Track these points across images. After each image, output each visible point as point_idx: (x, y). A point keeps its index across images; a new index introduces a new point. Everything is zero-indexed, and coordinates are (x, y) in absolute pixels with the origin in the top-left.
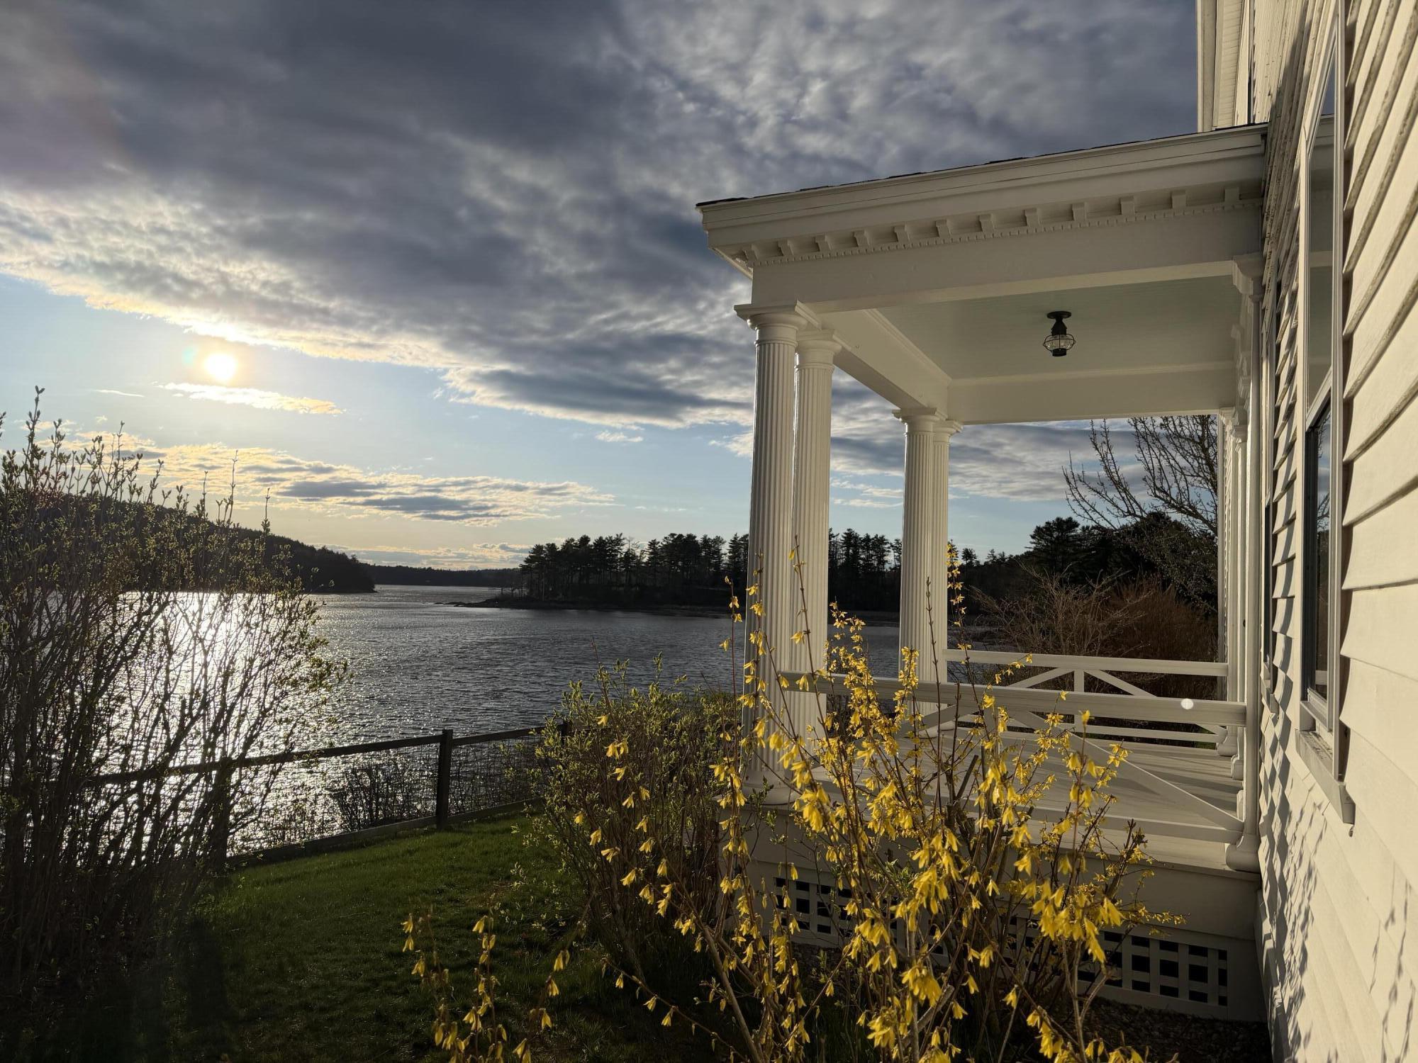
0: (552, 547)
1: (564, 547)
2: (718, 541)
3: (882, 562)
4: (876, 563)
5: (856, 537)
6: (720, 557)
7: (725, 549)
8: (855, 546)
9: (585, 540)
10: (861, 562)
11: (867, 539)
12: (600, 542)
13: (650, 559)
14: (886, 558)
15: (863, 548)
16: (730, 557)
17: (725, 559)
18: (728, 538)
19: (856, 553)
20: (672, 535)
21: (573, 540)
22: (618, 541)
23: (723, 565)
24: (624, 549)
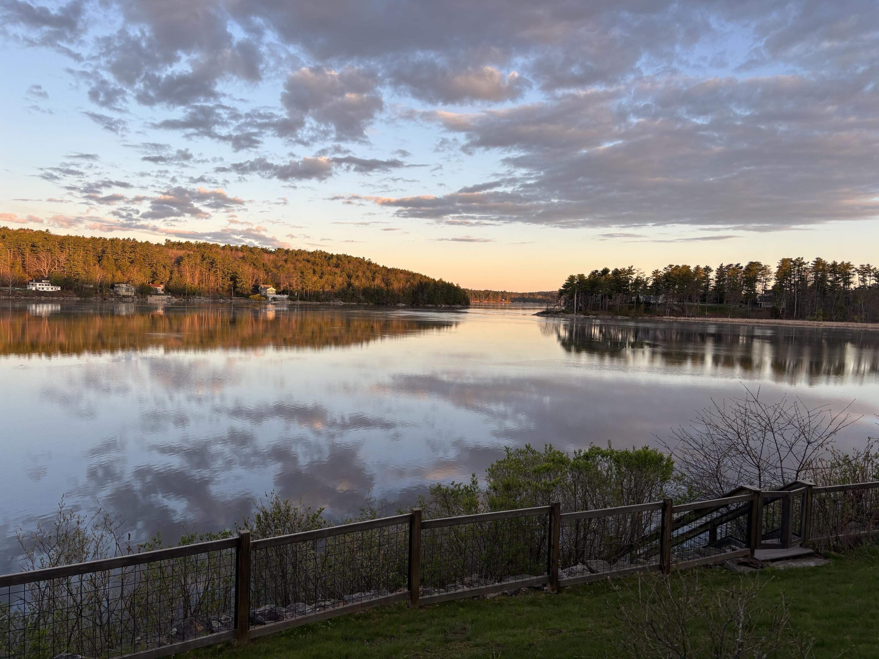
0: (581, 276)
1: (590, 276)
2: (708, 269)
3: (847, 282)
4: (842, 284)
5: (824, 264)
6: (709, 280)
7: (713, 275)
8: (823, 270)
9: (606, 271)
10: (829, 284)
11: (834, 265)
12: (616, 272)
13: (653, 284)
14: (851, 280)
15: (830, 272)
16: (716, 282)
17: (713, 283)
18: (715, 267)
19: (824, 277)
20: (671, 266)
21: (597, 271)
22: (630, 271)
23: (711, 288)
24: (634, 277)
